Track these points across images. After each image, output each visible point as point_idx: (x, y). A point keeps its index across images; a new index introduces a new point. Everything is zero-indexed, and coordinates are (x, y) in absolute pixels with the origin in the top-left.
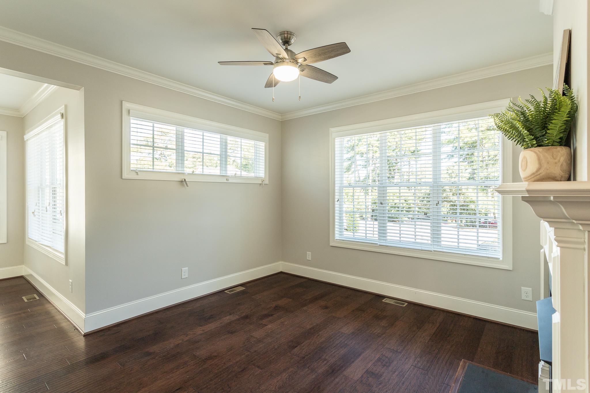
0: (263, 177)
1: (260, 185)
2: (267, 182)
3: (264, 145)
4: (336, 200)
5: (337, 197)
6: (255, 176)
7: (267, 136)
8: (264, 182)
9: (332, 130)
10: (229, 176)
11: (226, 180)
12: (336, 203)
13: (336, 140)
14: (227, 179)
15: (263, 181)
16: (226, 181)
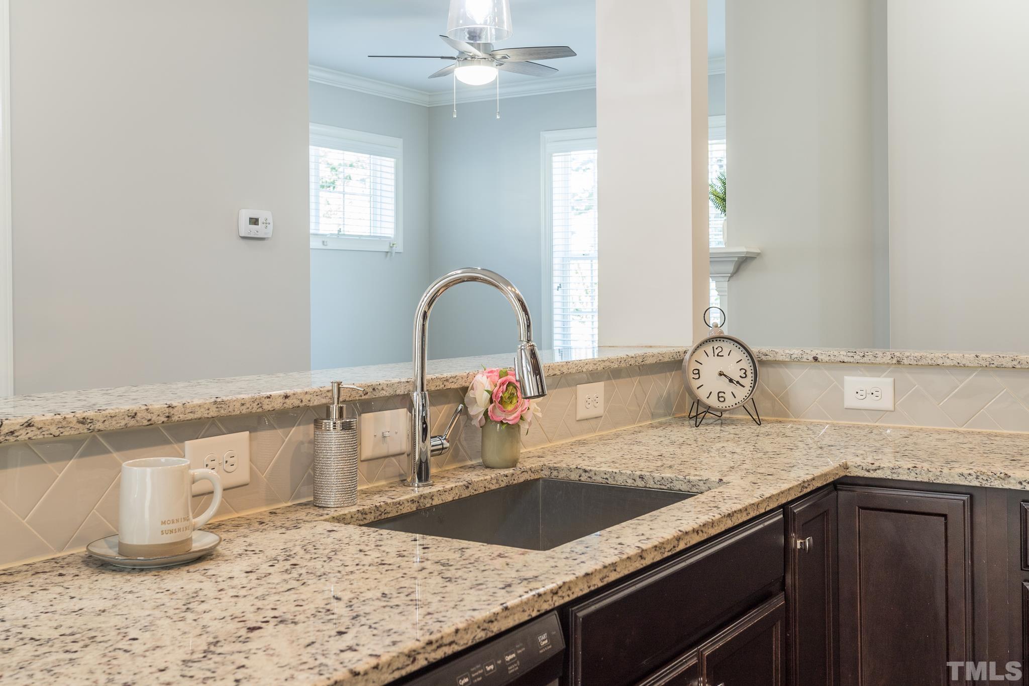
0: (392, 236)
1: (386, 256)
2: (399, 248)
3: (393, 164)
4: (555, 286)
5: (556, 281)
6: (372, 235)
7: (399, 142)
8: (394, 248)
9: (546, 135)
10: (326, 235)
11: (321, 243)
12: (555, 292)
13: (555, 159)
14: (323, 242)
15: (391, 245)
16: (322, 247)
